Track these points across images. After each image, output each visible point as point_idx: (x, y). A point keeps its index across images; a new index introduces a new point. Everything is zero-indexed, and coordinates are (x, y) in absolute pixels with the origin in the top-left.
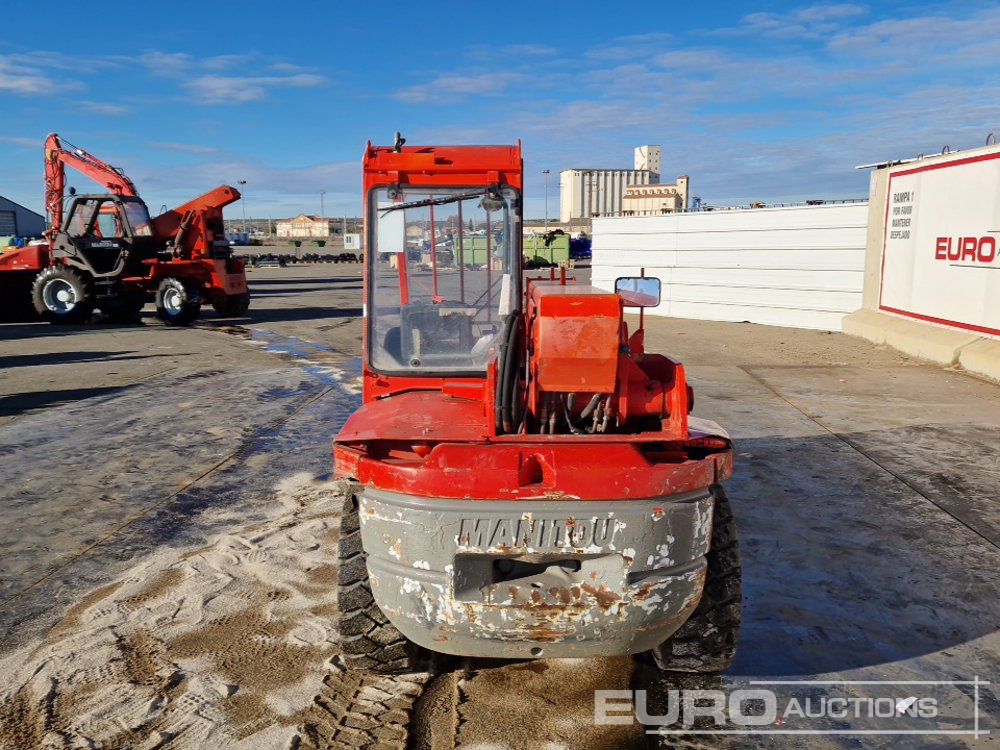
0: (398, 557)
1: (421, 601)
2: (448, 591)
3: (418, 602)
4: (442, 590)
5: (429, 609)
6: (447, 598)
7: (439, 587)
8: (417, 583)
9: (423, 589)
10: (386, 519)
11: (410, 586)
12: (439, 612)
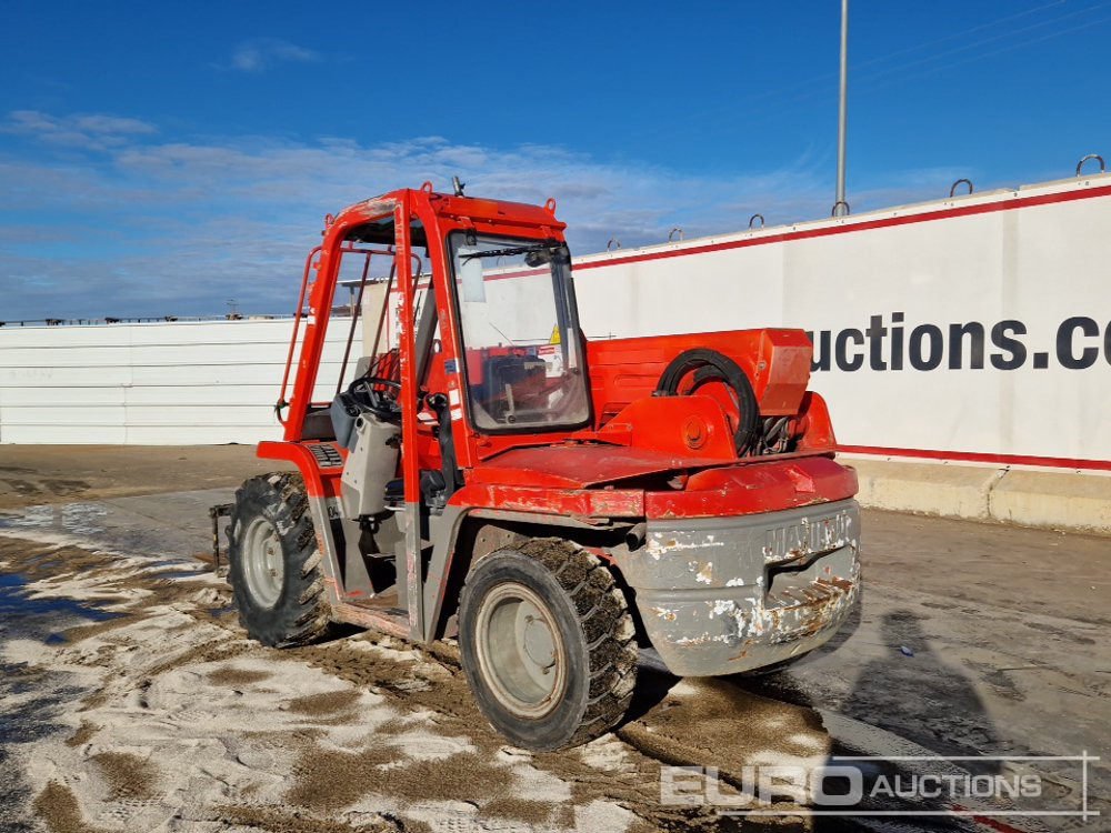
0: (708, 581)
1: (734, 619)
2: (759, 602)
3: (730, 622)
4: (754, 603)
5: (741, 624)
6: (759, 608)
7: (752, 600)
8: (731, 602)
9: (737, 606)
10: (693, 546)
11: (721, 607)
12: (751, 625)
